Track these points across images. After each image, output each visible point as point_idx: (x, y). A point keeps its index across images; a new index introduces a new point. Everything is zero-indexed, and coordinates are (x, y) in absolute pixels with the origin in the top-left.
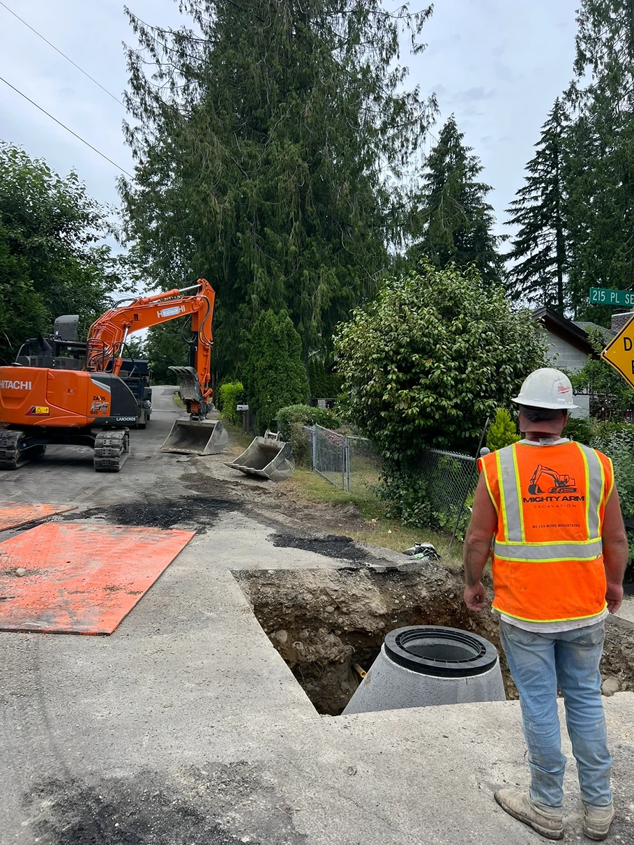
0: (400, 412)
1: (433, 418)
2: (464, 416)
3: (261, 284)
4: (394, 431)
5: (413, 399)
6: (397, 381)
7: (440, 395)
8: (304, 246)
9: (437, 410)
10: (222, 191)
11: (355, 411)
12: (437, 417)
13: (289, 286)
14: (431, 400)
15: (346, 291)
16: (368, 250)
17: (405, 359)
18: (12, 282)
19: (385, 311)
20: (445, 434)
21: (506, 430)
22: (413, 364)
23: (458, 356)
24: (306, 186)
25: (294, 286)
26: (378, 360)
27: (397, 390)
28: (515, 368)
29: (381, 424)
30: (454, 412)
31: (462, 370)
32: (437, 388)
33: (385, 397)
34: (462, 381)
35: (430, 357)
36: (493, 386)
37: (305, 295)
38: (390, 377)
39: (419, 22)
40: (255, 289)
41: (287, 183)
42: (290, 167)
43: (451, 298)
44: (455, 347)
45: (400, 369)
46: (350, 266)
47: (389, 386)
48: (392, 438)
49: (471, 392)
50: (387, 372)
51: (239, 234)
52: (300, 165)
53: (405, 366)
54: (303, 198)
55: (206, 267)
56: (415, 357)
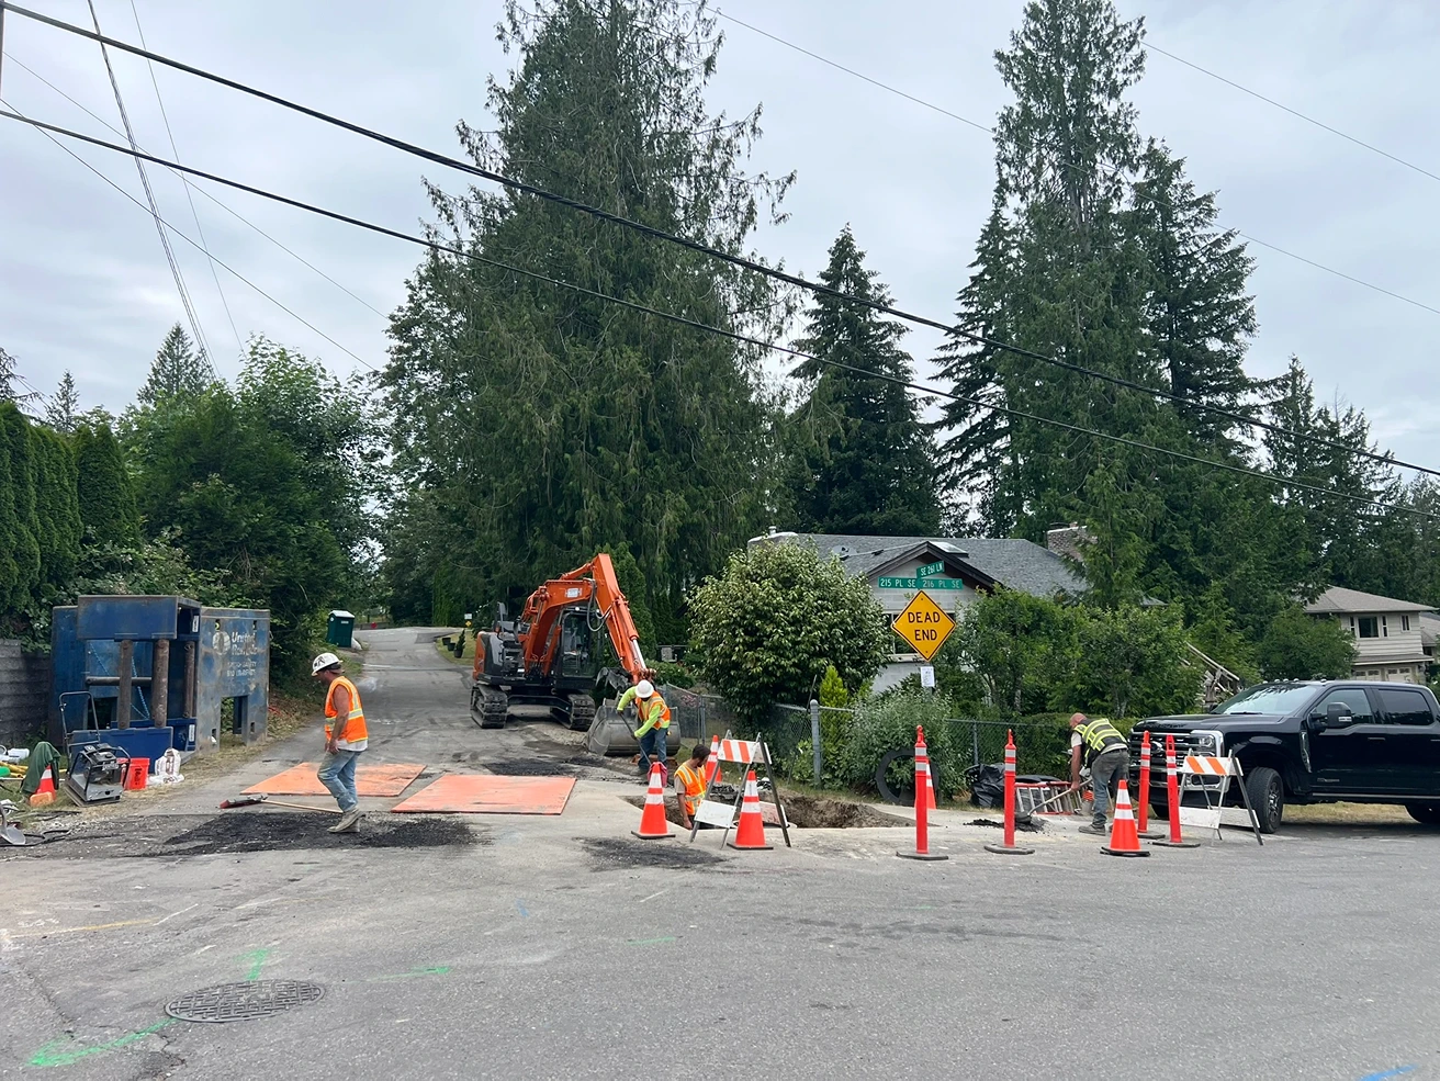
0: (747, 670)
1: (775, 676)
2: (803, 674)
3: (593, 513)
4: (743, 688)
5: (758, 659)
6: (744, 643)
7: (781, 656)
8: (646, 464)
9: (778, 669)
10: (545, 401)
11: (708, 670)
12: (778, 674)
13: (627, 511)
14: (772, 660)
15: (698, 516)
16: (725, 465)
17: (751, 624)
18: (306, 524)
19: (733, 582)
20: (788, 690)
21: (834, 684)
22: (758, 629)
23: (795, 622)
24: (649, 396)
25: (634, 511)
26: (728, 624)
27: (745, 651)
28: (845, 631)
29: (731, 682)
30: (792, 670)
31: (797, 633)
32: (777, 649)
33: (734, 658)
34: (799, 643)
35: (771, 622)
36: (826, 646)
37: (647, 524)
38: (737, 640)
39: (780, 190)
40: (586, 518)
41: (627, 397)
42: (632, 378)
43: (789, 571)
44: (792, 614)
45: (746, 632)
46: (702, 487)
47: (737, 649)
48: (741, 695)
49: (806, 652)
50: (736, 636)
51: (567, 456)
52: (641, 378)
53: (751, 631)
54: (645, 413)
55: (523, 490)
56: (758, 623)
